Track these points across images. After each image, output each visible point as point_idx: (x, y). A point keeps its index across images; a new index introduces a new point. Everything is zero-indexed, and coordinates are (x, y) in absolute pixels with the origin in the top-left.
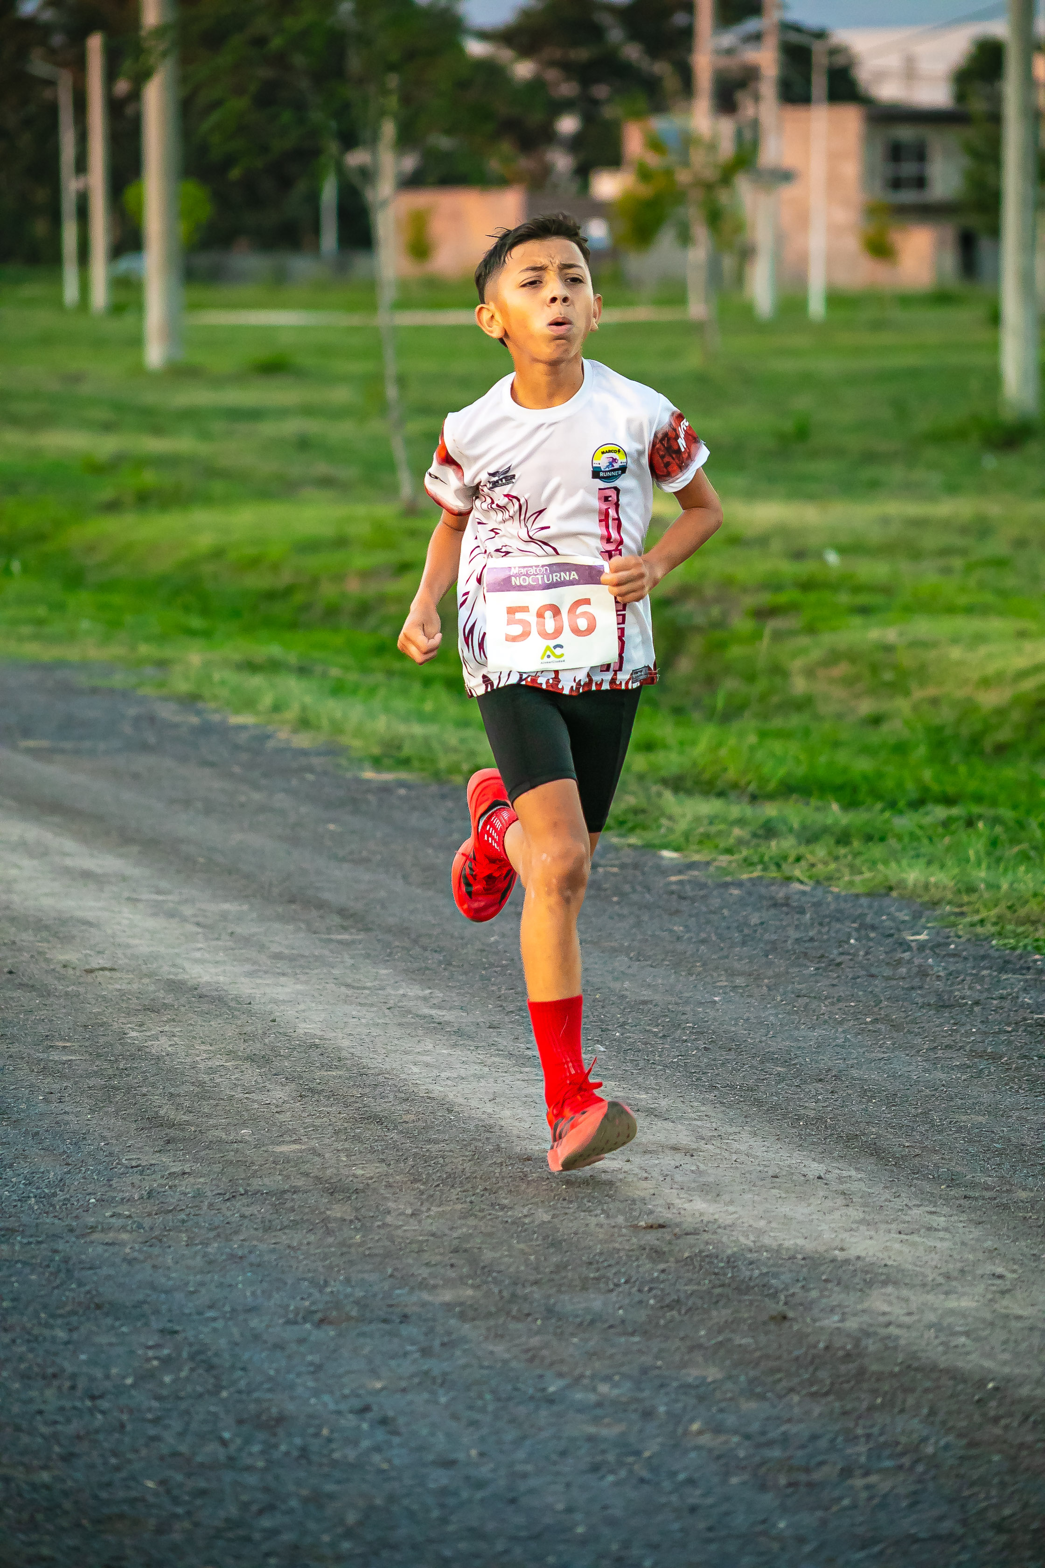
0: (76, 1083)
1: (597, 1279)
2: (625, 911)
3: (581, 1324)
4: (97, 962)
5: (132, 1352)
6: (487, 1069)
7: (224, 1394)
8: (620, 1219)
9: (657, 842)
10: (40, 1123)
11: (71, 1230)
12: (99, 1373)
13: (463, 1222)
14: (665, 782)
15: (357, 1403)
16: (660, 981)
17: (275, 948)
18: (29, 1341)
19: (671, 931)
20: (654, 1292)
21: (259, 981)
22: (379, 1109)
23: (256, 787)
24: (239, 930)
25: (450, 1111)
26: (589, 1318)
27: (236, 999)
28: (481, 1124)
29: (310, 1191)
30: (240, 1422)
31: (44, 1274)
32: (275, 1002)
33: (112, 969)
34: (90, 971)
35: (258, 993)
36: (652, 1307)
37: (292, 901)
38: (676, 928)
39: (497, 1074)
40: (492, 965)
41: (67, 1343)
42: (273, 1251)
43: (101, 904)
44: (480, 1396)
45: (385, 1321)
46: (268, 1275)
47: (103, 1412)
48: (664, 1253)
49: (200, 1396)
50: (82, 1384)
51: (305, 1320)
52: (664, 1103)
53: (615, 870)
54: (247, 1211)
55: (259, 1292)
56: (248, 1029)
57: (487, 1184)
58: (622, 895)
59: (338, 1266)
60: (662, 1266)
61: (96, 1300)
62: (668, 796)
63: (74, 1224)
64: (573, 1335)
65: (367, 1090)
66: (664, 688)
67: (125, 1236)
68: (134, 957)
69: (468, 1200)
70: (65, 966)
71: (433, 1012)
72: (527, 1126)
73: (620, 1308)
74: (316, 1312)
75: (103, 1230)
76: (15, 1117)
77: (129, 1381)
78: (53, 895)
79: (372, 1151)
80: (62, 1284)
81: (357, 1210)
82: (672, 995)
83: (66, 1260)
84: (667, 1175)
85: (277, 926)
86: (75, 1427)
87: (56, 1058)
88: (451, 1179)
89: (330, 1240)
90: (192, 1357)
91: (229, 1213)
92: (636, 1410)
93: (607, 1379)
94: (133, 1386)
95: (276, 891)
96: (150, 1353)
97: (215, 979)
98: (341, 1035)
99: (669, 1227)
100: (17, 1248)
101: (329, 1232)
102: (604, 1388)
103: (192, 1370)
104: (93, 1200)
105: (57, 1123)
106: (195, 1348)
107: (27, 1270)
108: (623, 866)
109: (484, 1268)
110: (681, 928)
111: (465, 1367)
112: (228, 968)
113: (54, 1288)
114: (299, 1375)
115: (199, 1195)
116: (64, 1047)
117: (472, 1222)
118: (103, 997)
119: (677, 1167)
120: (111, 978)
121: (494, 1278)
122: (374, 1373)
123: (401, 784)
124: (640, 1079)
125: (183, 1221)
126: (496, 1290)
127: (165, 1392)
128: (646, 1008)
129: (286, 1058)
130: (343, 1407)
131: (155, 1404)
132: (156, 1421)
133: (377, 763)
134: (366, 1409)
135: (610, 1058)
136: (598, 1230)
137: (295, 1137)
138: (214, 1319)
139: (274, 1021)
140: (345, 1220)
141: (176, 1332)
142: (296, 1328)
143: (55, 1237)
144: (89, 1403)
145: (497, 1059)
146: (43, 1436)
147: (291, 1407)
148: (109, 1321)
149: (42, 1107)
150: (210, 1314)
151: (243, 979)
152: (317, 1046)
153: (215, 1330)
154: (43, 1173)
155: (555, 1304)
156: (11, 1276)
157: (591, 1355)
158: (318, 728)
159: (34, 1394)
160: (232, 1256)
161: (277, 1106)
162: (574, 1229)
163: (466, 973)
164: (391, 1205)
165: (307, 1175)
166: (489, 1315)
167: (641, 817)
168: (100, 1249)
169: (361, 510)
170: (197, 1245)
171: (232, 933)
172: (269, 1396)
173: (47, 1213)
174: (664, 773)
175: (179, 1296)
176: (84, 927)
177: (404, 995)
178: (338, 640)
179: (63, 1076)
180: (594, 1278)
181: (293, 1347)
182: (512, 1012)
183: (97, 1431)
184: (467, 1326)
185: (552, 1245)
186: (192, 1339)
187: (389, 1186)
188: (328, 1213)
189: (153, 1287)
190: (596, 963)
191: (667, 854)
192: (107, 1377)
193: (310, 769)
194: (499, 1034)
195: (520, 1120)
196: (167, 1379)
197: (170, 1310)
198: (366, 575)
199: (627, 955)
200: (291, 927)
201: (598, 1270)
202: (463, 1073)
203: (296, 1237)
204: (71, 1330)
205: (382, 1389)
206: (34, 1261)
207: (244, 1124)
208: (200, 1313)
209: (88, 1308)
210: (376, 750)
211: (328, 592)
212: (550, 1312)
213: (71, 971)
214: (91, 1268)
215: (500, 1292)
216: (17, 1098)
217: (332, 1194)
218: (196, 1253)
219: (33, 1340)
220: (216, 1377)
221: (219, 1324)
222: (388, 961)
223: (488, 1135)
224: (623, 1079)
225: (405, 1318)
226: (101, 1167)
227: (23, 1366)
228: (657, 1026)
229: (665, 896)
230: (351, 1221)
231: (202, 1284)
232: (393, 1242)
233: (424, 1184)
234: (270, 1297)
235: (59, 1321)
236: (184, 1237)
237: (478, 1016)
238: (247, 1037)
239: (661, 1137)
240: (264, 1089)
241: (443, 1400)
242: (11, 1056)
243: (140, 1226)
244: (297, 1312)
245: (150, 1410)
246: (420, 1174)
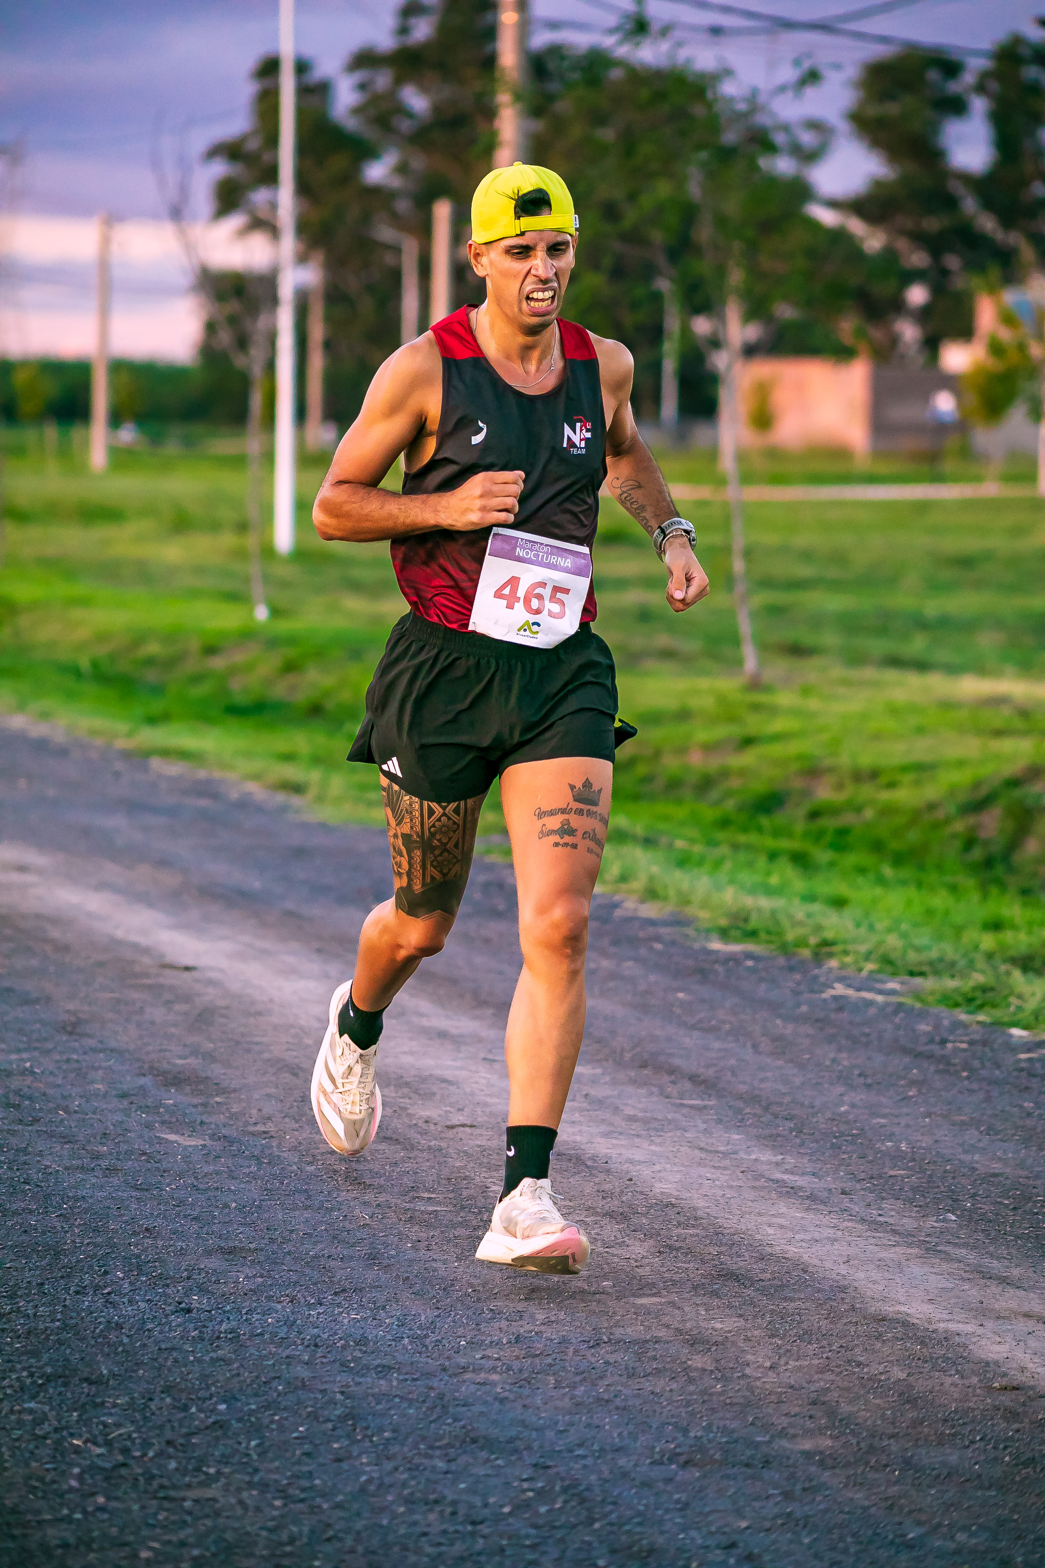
0: (442, 1232)
1: (954, 1435)
2: (975, 1086)
3: (938, 1476)
4: (457, 1119)
5: (508, 1484)
6: (840, 1233)
7: (597, 1526)
8: (975, 1380)
9: (1006, 1019)
10: (409, 1269)
11: (444, 1370)
12: (478, 1501)
13: (820, 1376)
14: (1014, 961)
15: (724, 1540)
16: (1010, 1155)
17: (630, 1111)
18: (410, 1469)
19: (1021, 1107)
20: (1009, 1450)
21: (614, 1141)
22: (735, 1267)
23: (604, 954)
24: (593, 1092)
25: (806, 1272)
26: (945, 1472)
27: (593, 1158)
28: (836, 1284)
29: (670, 1342)
30: (613, 1552)
31: (421, 1408)
32: (631, 1162)
33: (471, 1126)
34: (452, 1127)
35: (614, 1153)
36: (1008, 1464)
37: (644, 1066)
38: (1026, 1104)
39: (850, 1238)
40: (842, 1134)
41: (446, 1473)
42: (638, 1396)
43: (458, 1064)
44: (841, 1539)
45: (747, 1465)
46: (633, 1418)
47: (483, 1537)
48: (1018, 1414)
49: (574, 1526)
50: (462, 1510)
51: (671, 1461)
52: (1016, 1272)
53: (964, 1046)
54: (612, 1358)
55: (625, 1433)
56: (607, 1187)
57: (842, 1342)
58: (972, 1070)
59: (700, 1412)
60: (1016, 1426)
61: (472, 1435)
62: (1017, 975)
63: (447, 1363)
64: (930, 1487)
65: (723, 1249)
66: (1011, 869)
67: (495, 1377)
68: (492, 1114)
69: (825, 1356)
70: (426, 1122)
71: (786, 1177)
72: (881, 1288)
73: (976, 1464)
74: (679, 1454)
75: (474, 1371)
76: (386, 1262)
77: (506, 1510)
78: (412, 1053)
79: (730, 1306)
80: (439, 1417)
81: (717, 1361)
82: (1023, 1169)
83: (441, 1396)
84: (1020, 1341)
85: (630, 1089)
86: (458, 1548)
87: (423, 1208)
88: (807, 1336)
89: (692, 1388)
90: (565, 1490)
91: (593, 1360)
92: (993, 1559)
93: (965, 1528)
94: (510, 1514)
95: (628, 1056)
96: (525, 1485)
97: (573, 1138)
98: (696, 1196)
99: (1023, 1389)
100: (395, 1383)
101: (691, 1381)
102: (961, 1537)
103: (565, 1502)
104: (463, 1343)
105: (426, 1269)
106: (567, 1483)
107: (405, 1405)
108: (971, 1043)
109: (841, 1420)
110: (1032, 1105)
111: (826, 1511)
112: (585, 1128)
113: (431, 1422)
114: (667, 1511)
115: (564, 1341)
116: (430, 1198)
117: (829, 1376)
118: (465, 1152)
119: (1030, 1333)
120: (472, 1134)
121: (852, 1431)
122: (739, 1513)
123: (749, 956)
124: (992, 1249)
125: (550, 1365)
126: (854, 1441)
127: (541, 1522)
128: (996, 1180)
129: (644, 1215)
130: (710, 1542)
131: (532, 1531)
132: (533, 1547)
133: (724, 934)
134: (733, 1545)
135: (961, 1226)
136: (953, 1389)
137: (655, 1290)
138: (584, 1457)
139: (631, 1180)
140: (705, 1370)
141: (548, 1467)
142: (663, 1468)
143: (430, 1375)
144: (469, 1528)
145: (850, 1224)
146: (428, 1555)
147: (661, 1540)
148: (484, 1454)
149: (411, 1255)
150: (580, 1452)
151: (599, 1140)
152: (673, 1205)
153: (585, 1467)
154: (414, 1315)
155: (912, 1456)
156: (389, 1409)
157: (949, 1506)
158: (665, 898)
159: (416, 1517)
160: (599, 1400)
161: (636, 1261)
162: (929, 1387)
163: (817, 1141)
164: (750, 1357)
165: (668, 1326)
166: (848, 1465)
167: (990, 995)
168: (473, 1388)
169: (703, 683)
170: (564, 1387)
171: (587, 1095)
172: (638, 1529)
173: (420, 1353)
174: (1012, 953)
175: (550, 1434)
176: (443, 1085)
177: (756, 1160)
178: (681, 812)
179: (429, 1226)
180: (949, 1435)
181: (661, 1485)
182: (863, 1180)
183: (479, 1554)
184: (827, 1474)
185: (908, 1402)
186: (564, 1475)
187: (747, 1339)
188: (690, 1362)
189: (523, 1424)
190: (946, 1136)
191: (1016, 1032)
192: (486, 1505)
193: (658, 939)
194: (851, 1200)
195: (875, 1282)
196: (543, 1509)
197: (541, 1447)
198: (709, 748)
199: (978, 1128)
200: (643, 1091)
201: (953, 1427)
202: (817, 1236)
203: (660, 1384)
204: (449, 1461)
205: (747, 1528)
206: (411, 1396)
207: (605, 1277)
208: (570, 1451)
209: (464, 1441)
210: (723, 922)
211: (671, 764)
212: (907, 1463)
213: (432, 1127)
214: (464, 1406)
215: (858, 1443)
216: (386, 1245)
217: (692, 1345)
218: (564, 1394)
219: (414, 1469)
220: (588, 1510)
221: (589, 1461)
222: (739, 1126)
223: (843, 1295)
224: (976, 1248)
225: (766, 1463)
226: (470, 1312)
227: (406, 1492)
228: (1008, 1198)
229: (1015, 1073)
230: (712, 1371)
231: (572, 1424)
232: (753, 1392)
233: (781, 1339)
234: (636, 1439)
235: (438, 1452)
236: (551, 1379)
237: (829, 1182)
238: (605, 1195)
239: (1013, 1305)
240: (622, 1244)
241: (806, 1541)
242: (378, 1205)
243: (509, 1368)
244: (662, 1453)
245: (527, 1536)
246: (778, 1330)
